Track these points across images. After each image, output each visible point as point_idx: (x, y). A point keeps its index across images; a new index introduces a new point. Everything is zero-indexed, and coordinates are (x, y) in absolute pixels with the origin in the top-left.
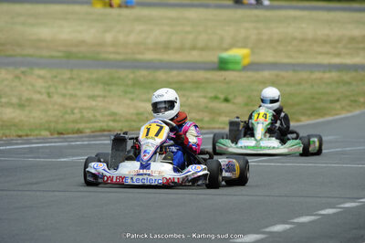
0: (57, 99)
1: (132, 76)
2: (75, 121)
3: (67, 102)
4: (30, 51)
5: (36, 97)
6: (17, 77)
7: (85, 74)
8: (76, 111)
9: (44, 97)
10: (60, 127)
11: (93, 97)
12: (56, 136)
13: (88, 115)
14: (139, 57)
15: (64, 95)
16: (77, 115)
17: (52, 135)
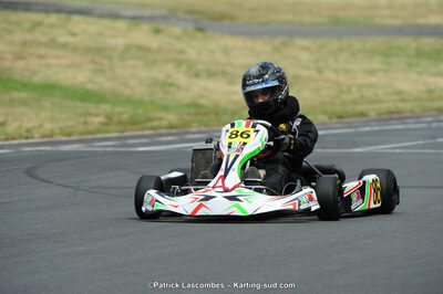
0: (329, 75)
1: (413, 45)
2: (354, 102)
3: (342, 79)
4: (288, 17)
5: (305, 73)
6: (276, 49)
7: (357, 44)
8: (354, 89)
9: (314, 73)
10: (338, 109)
11: (372, 72)
12: (335, 120)
13: (368, 93)
14: (422, 21)
15: (336, 71)
16: (356, 95)
17: (330, 118)
